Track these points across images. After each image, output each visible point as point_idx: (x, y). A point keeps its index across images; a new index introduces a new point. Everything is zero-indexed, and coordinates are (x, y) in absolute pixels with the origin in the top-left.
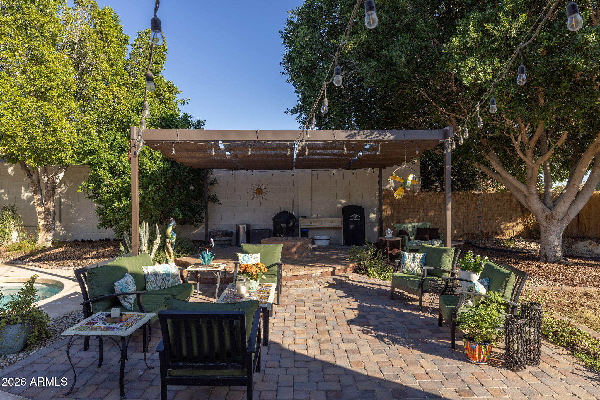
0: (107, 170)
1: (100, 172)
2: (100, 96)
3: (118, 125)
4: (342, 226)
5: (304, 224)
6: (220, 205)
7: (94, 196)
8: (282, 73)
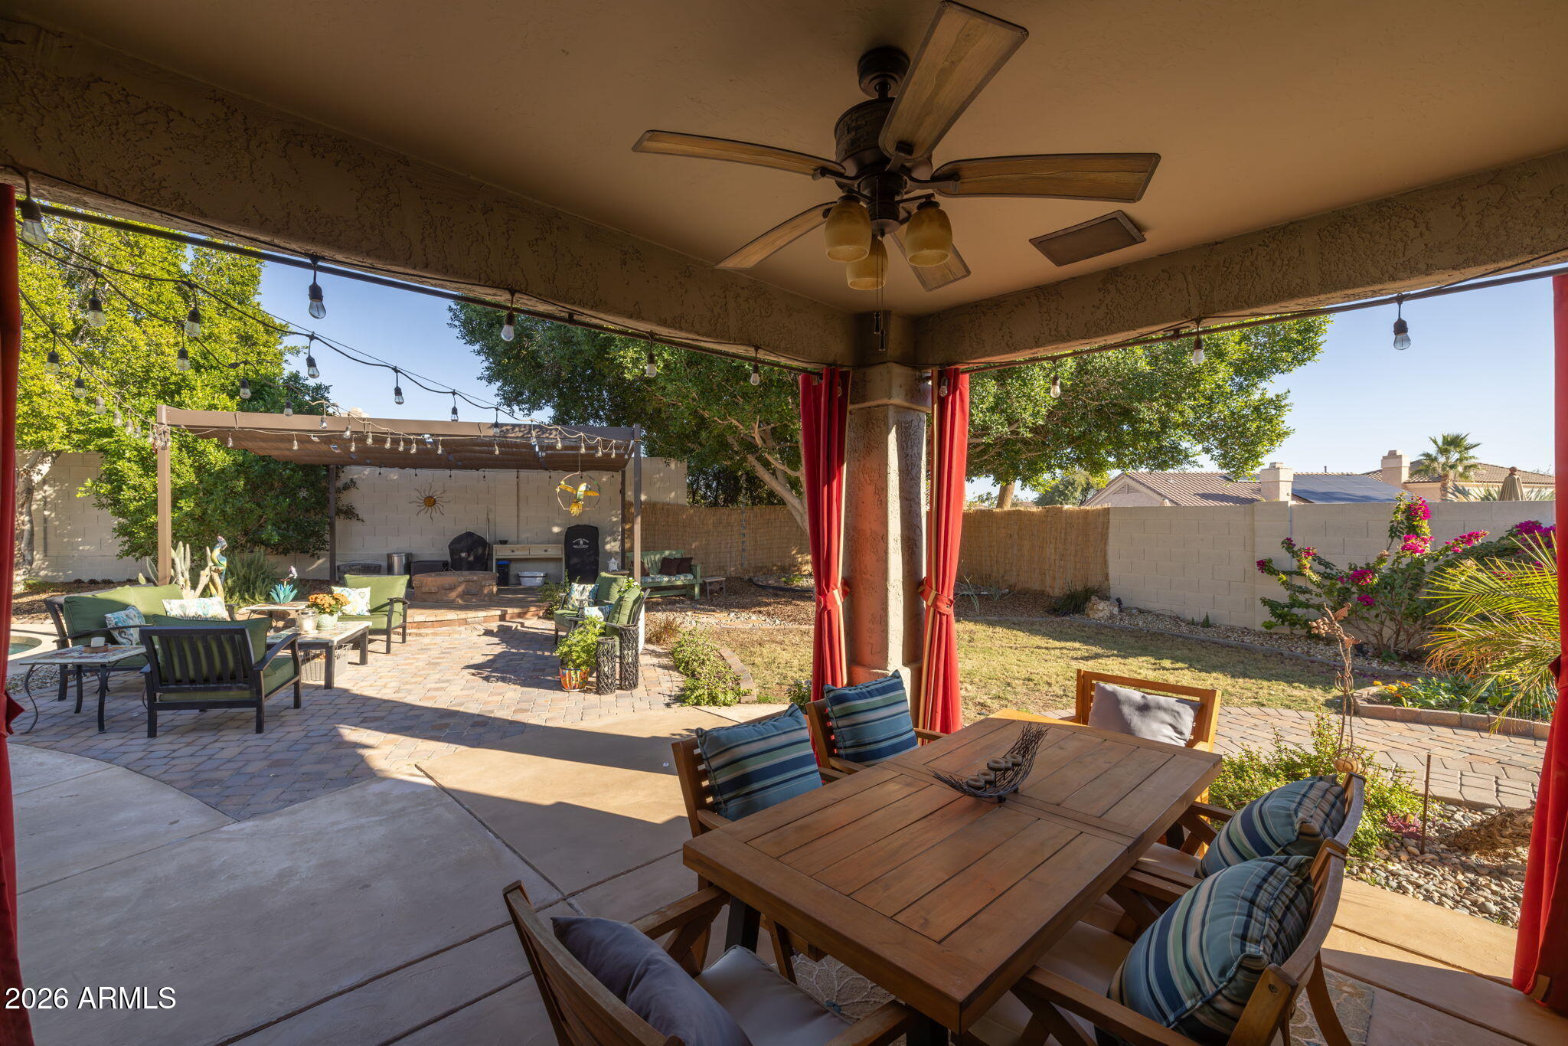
0: (135, 462)
1: (122, 465)
2: (121, 341)
3: (159, 387)
4: (563, 556)
5: (500, 552)
6: (360, 523)
7: (111, 505)
8: (450, 325)
